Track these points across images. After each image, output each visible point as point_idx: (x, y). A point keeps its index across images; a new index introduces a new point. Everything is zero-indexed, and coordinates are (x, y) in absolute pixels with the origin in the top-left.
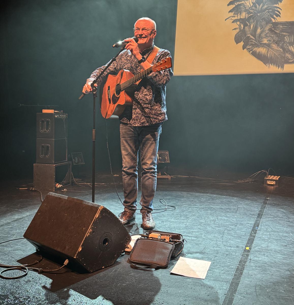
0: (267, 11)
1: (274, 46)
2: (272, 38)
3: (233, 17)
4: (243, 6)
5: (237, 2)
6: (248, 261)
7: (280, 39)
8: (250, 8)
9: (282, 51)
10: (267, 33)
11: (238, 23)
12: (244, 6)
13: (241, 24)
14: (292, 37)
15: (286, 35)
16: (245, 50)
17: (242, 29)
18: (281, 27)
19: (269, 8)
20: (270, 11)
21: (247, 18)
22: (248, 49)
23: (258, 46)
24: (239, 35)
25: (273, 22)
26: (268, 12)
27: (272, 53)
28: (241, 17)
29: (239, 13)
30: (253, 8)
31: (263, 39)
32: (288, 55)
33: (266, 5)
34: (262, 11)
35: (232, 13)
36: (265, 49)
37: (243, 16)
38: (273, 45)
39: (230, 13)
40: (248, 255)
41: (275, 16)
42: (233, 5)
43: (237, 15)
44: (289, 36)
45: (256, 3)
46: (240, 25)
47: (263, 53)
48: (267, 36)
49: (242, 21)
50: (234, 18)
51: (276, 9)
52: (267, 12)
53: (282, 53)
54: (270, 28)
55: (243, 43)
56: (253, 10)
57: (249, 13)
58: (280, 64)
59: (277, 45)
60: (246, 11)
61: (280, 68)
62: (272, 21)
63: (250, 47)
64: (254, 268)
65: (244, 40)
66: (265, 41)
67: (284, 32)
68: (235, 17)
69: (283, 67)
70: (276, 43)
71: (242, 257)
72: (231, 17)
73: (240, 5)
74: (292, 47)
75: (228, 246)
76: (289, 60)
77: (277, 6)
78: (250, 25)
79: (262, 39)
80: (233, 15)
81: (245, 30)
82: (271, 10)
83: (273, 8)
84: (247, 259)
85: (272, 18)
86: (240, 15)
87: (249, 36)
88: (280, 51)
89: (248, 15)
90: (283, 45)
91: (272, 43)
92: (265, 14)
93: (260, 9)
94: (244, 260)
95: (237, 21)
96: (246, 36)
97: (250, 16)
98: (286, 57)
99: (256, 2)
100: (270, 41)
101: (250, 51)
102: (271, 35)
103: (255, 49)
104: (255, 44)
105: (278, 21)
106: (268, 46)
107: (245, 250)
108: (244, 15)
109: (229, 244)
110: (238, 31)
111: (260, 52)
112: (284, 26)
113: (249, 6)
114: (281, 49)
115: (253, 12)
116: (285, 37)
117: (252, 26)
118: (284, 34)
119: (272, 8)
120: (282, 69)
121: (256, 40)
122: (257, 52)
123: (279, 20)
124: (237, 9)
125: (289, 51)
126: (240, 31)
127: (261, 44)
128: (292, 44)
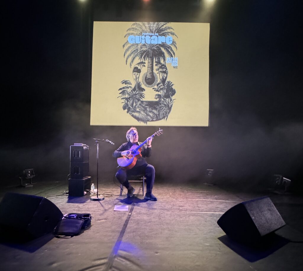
0: (138, 95)
2: (141, 108)
6: (130, 220)
7: (145, 109)
11: (124, 100)
14: (150, 109)
15: (148, 107)
16: (128, 113)
18: (145, 103)
21: (128, 97)
22: (130, 113)
23: (134, 112)
24: (125, 106)
25: (141, 100)
27: (141, 116)
29: (124, 95)
32: (149, 117)
33: (138, 92)
34: (136, 95)
39: (120, 94)
40: (130, 217)
41: (142, 98)
45: (133, 90)
47: (137, 116)
48: (139, 107)
51: (142, 94)
54: (140, 103)
58: (145, 121)
60: (128, 94)
63: (131, 112)
64: (133, 223)
65: (128, 108)
66: (138, 110)
67: (146, 106)
68: (122, 96)
69: (146, 123)
70: (143, 111)
71: (127, 219)
72: (120, 96)
73: (124, 91)
76: (149, 120)
77: (143, 92)
79: (136, 108)
81: (127, 104)
82: (140, 95)
87: (130, 107)
88: (145, 115)
90: (146, 112)
95: (124, 98)
96: (128, 106)
97: (130, 97)
100: (140, 110)
106: (139, 112)
107: (129, 215)
108: (127, 96)
109: (120, 213)
110: (124, 103)
112: (147, 103)
113: (129, 92)
115: (131, 95)
117: (131, 102)
121: (133, 109)
123: (144, 100)
124: (123, 93)
125: (149, 115)
126: (125, 104)
127: (136, 111)
128: (150, 112)
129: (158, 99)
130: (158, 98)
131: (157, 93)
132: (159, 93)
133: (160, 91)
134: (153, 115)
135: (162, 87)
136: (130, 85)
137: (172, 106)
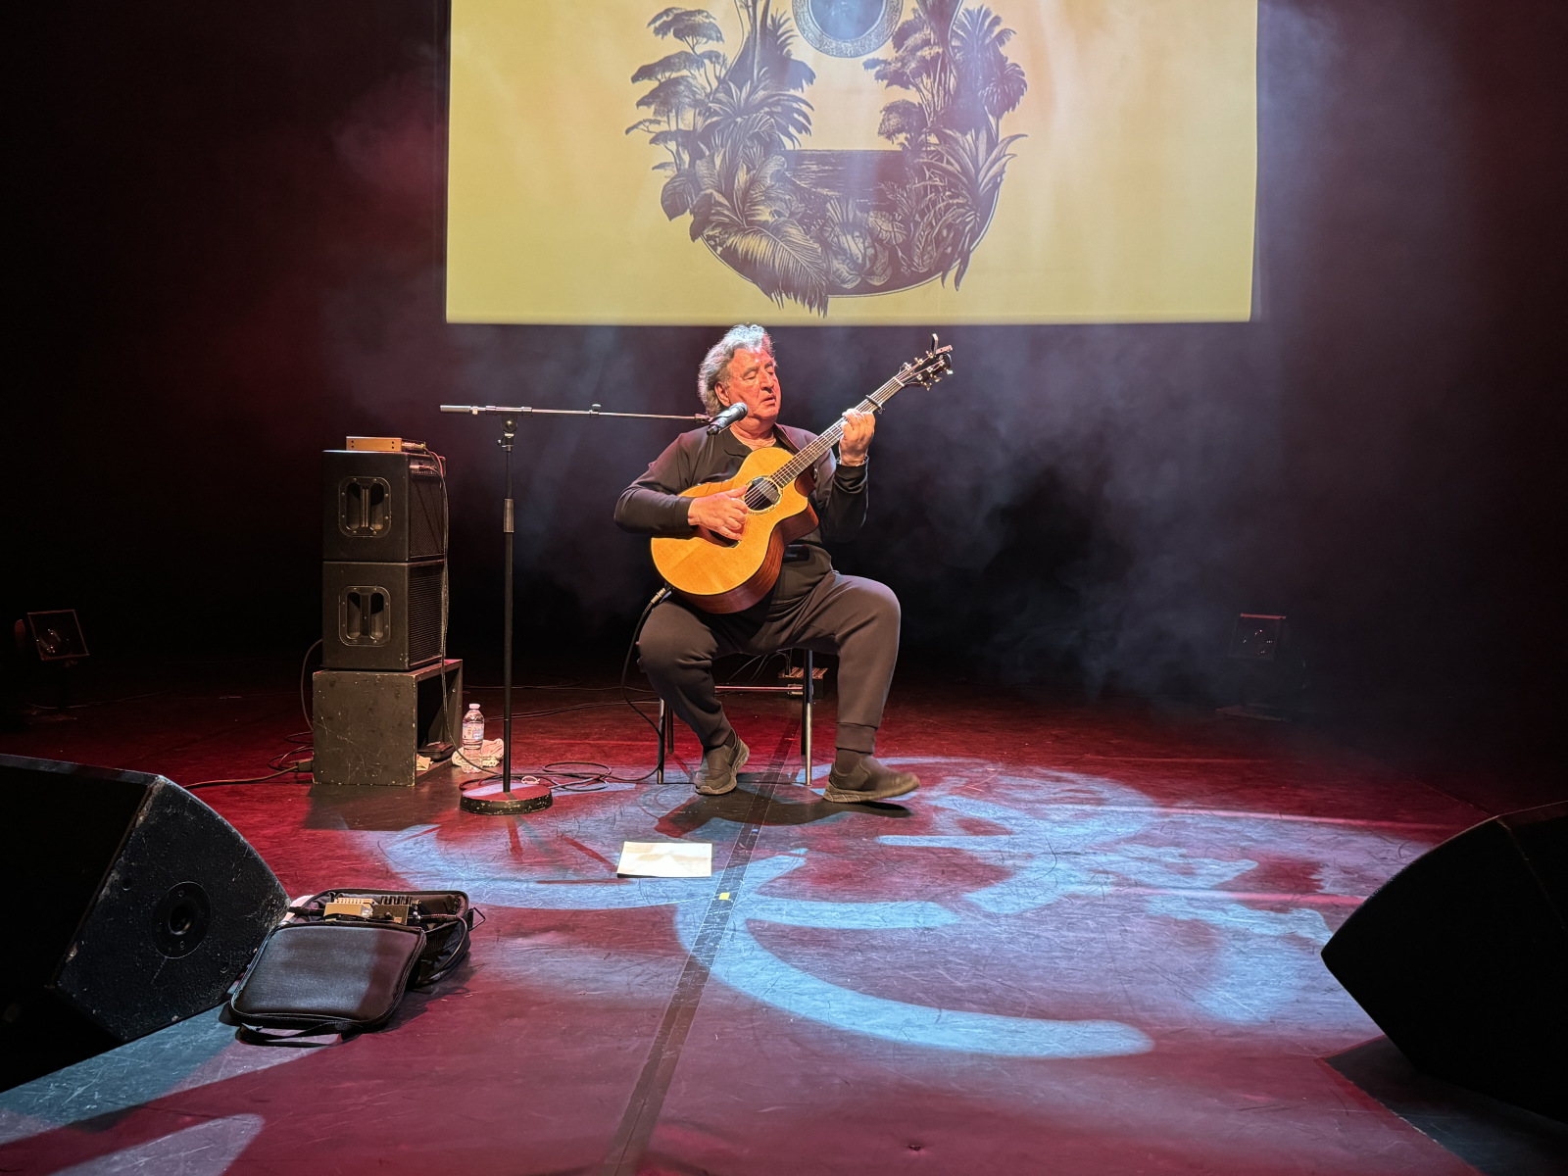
0: (767, 109)
1: (795, 233)
2: (786, 204)
3: (651, 122)
4: (686, 86)
5: (664, 72)
6: (727, 934)
7: (811, 210)
8: (708, 96)
9: (820, 250)
10: (768, 188)
11: (672, 145)
12: (689, 86)
13: (680, 149)
14: (850, 206)
15: (831, 198)
17: (687, 166)
19: (770, 100)
20: (776, 110)
21: (699, 128)
24: (675, 188)
25: (787, 148)
26: (771, 114)
27: (786, 256)
28: (682, 126)
29: (671, 111)
30: (721, 96)
31: (757, 207)
32: (838, 266)
33: (764, 89)
35: (649, 107)
36: (764, 243)
37: (687, 122)
38: (789, 230)
40: (725, 918)
42: (650, 79)
43: (665, 119)
44: (839, 200)
45: (729, 79)
46: (678, 151)
47: (758, 257)
48: (769, 198)
49: (686, 139)
50: (657, 125)
52: (767, 113)
53: (820, 258)
54: (778, 171)
55: (692, 218)
56: (719, 102)
57: (705, 114)
58: (816, 296)
59: (804, 229)
60: (696, 103)
61: (815, 309)
62: (785, 147)
63: (717, 232)
64: (745, 955)
65: (694, 207)
66: (765, 215)
67: (823, 188)
70: (800, 222)
71: (706, 927)
72: (644, 121)
73: (676, 82)
74: (849, 237)
75: (658, 895)
76: (844, 282)
78: (712, 157)
79: (755, 205)
80: (653, 118)
81: (695, 174)
83: (787, 100)
84: (723, 929)
85: (782, 137)
86: (675, 119)
87: (712, 194)
88: (814, 250)
89: (705, 121)
90: (822, 229)
91: (785, 222)
92: (760, 120)
93: (742, 102)
94: (713, 933)
95: (669, 137)
96: (699, 193)
97: (709, 124)
98: (834, 273)
99: (727, 78)
100: (779, 214)
101: (716, 245)
102: (781, 196)
103: (732, 240)
104: (733, 224)
105: (803, 148)
106: (775, 231)
107: (717, 904)
108: (688, 120)
109: (660, 890)
110: (671, 172)
111: (750, 253)
112: (824, 165)
113: (704, 88)
114: (816, 246)
115: (718, 110)
116: (826, 203)
117: (718, 161)
118: (825, 192)
119: (784, 100)
120: (822, 314)
122: (740, 251)
123: (806, 143)
124: (663, 98)
125: (841, 252)
126: (680, 173)
127: (751, 223)
128: (848, 227)
129: (902, 137)
130: (900, 131)
131: (898, 94)
132: (912, 96)
133: (918, 81)
134: (871, 251)
135: (926, 52)
136: (712, 46)
137: (997, 186)
